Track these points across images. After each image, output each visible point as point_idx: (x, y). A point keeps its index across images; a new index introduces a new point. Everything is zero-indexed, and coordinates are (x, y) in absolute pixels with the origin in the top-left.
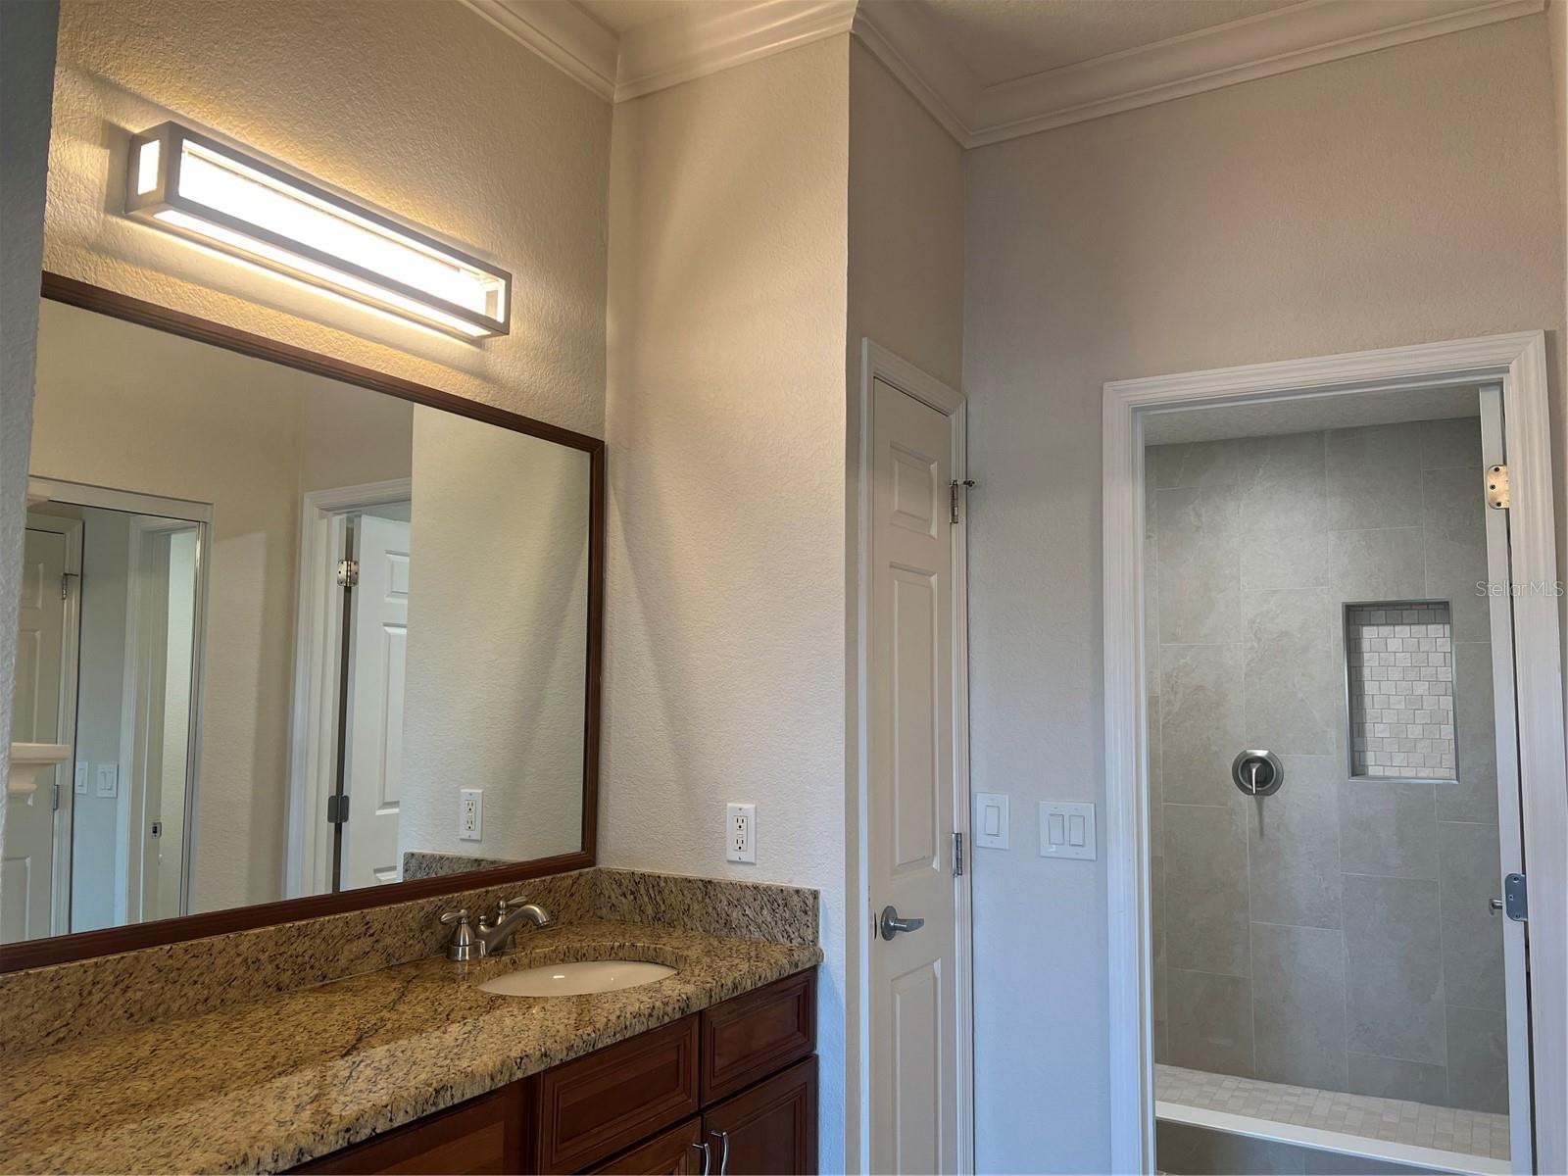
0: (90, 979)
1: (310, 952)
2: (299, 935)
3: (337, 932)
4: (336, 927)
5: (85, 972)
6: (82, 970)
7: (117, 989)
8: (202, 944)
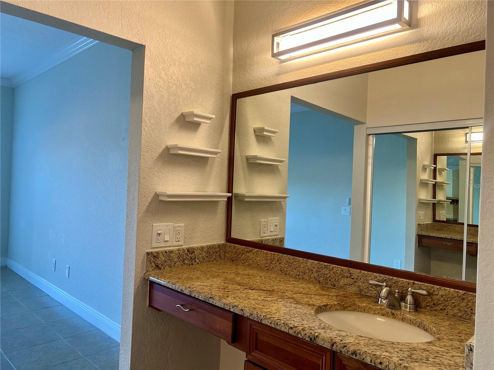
0: (273, 257)
1: (329, 275)
2: (325, 268)
3: (339, 272)
4: (338, 270)
5: (272, 255)
6: (271, 255)
7: (278, 262)
8: (297, 259)
